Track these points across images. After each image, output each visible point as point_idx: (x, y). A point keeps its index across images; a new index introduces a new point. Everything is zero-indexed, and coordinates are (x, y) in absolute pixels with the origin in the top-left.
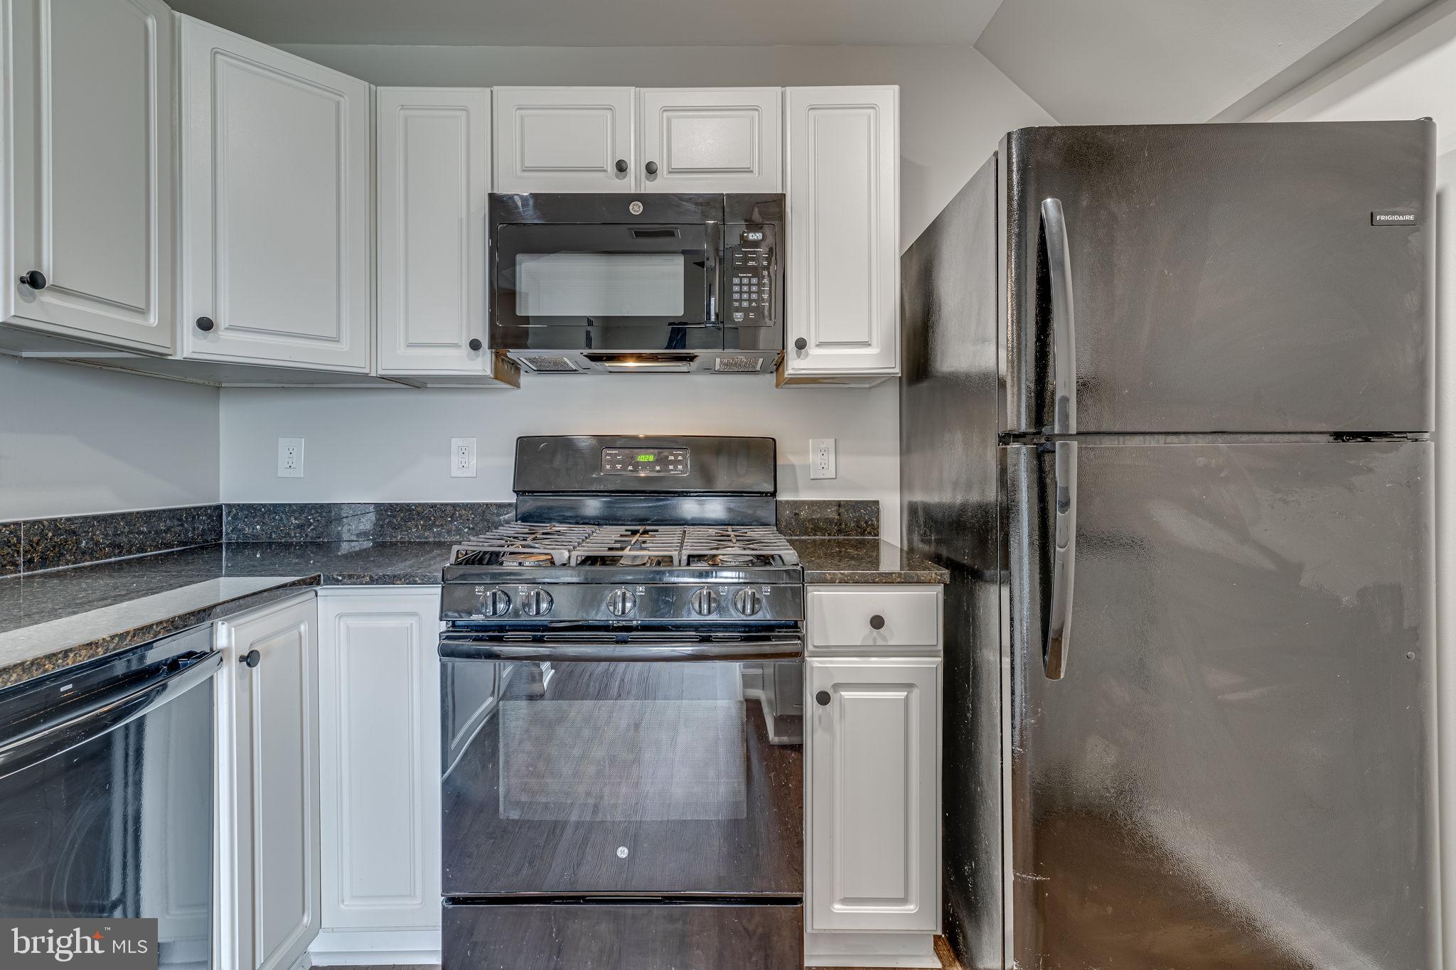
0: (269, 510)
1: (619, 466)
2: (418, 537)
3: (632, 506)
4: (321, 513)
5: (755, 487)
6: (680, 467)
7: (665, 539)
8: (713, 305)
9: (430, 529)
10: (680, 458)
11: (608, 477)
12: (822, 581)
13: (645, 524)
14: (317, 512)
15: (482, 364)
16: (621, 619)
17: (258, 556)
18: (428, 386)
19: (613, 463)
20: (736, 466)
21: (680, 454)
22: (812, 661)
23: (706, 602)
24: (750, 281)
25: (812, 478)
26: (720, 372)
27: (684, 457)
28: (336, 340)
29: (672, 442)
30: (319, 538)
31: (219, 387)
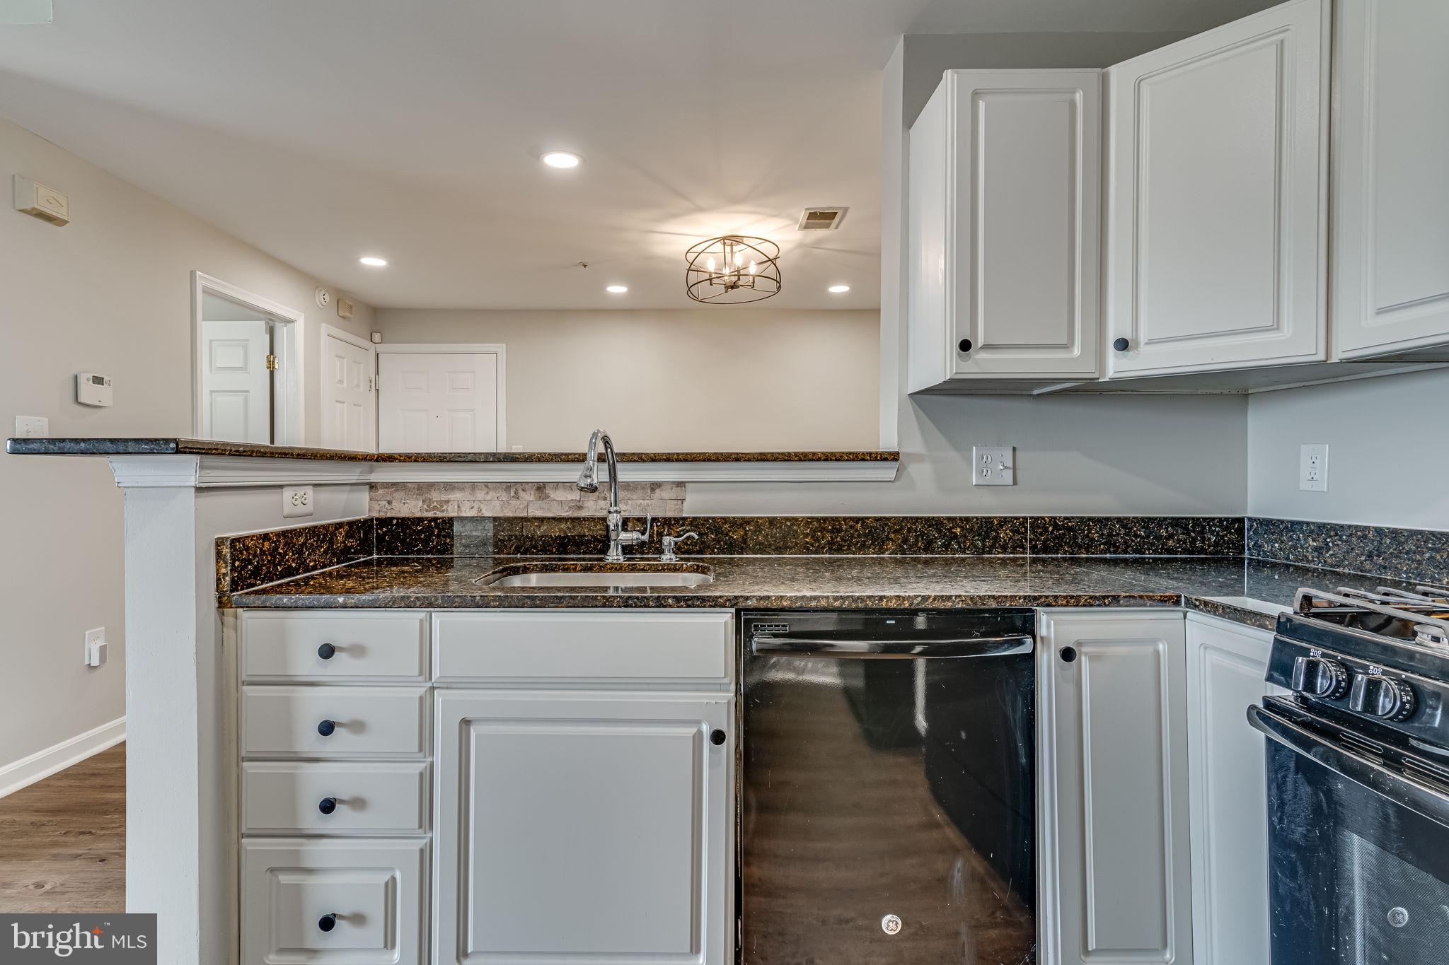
0: (1287, 527)
4: (1341, 537)
14: (1337, 535)
17: (1276, 577)
28: (1276, 327)
30: (1339, 566)
31: (1247, 395)
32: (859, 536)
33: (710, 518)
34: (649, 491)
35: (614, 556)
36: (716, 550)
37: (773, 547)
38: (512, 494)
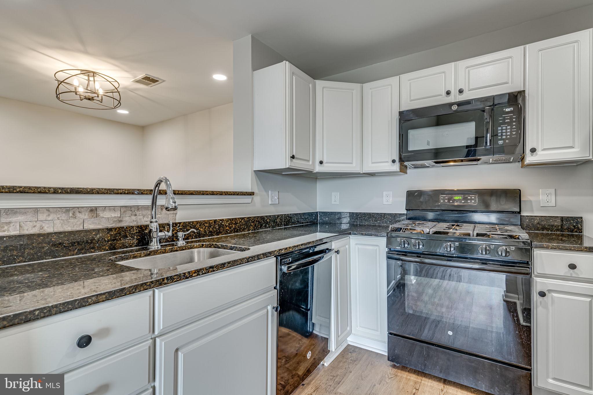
0: (330, 214)
1: (446, 201)
2: (373, 224)
3: (452, 215)
5: (509, 209)
6: (473, 201)
7: (466, 228)
8: (489, 137)
9: (377, 221)
10: (473, 198)
11: (442, 205)
12: (542, 247)
13: (458, 222)
15: (396, 167)
16: (449, 253)
17: (327, 227)
18: (376, 175)
19: (444, 200)
20: (500, 201)
21: (473, 196)
22: (537, 279)
23: (484, 251)
24: (506, 128)
25: (541, 206)
26: (492, 163)
27: (475, 197)
28: (352, 163)
29: (469, 191)
31: (317, 178)
32: (243, 225)
33: (191, 222)
34: (160, 210)
35: (154, 245)
36: (194, 237)
37: (215, 233)
38: (71, 215)
